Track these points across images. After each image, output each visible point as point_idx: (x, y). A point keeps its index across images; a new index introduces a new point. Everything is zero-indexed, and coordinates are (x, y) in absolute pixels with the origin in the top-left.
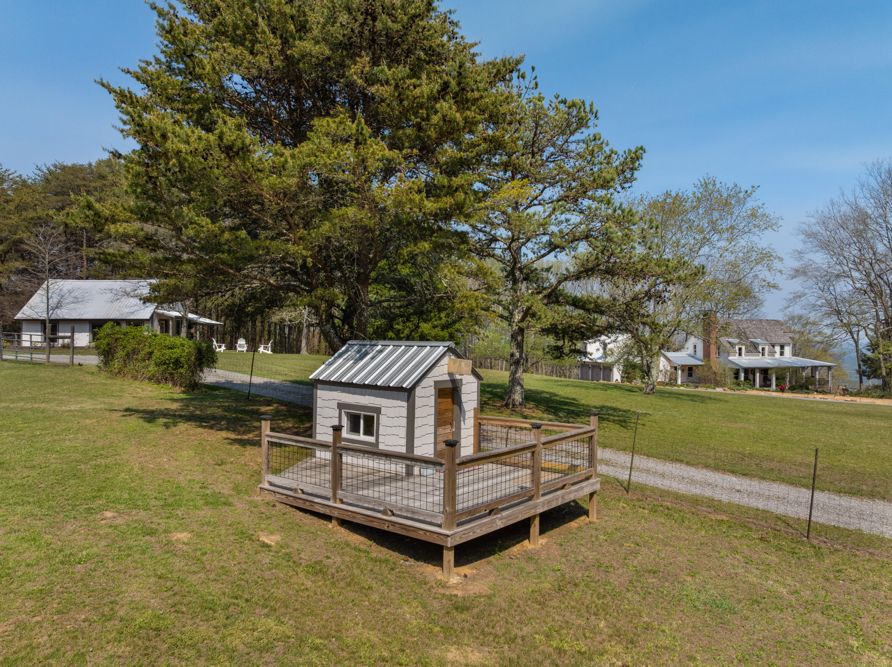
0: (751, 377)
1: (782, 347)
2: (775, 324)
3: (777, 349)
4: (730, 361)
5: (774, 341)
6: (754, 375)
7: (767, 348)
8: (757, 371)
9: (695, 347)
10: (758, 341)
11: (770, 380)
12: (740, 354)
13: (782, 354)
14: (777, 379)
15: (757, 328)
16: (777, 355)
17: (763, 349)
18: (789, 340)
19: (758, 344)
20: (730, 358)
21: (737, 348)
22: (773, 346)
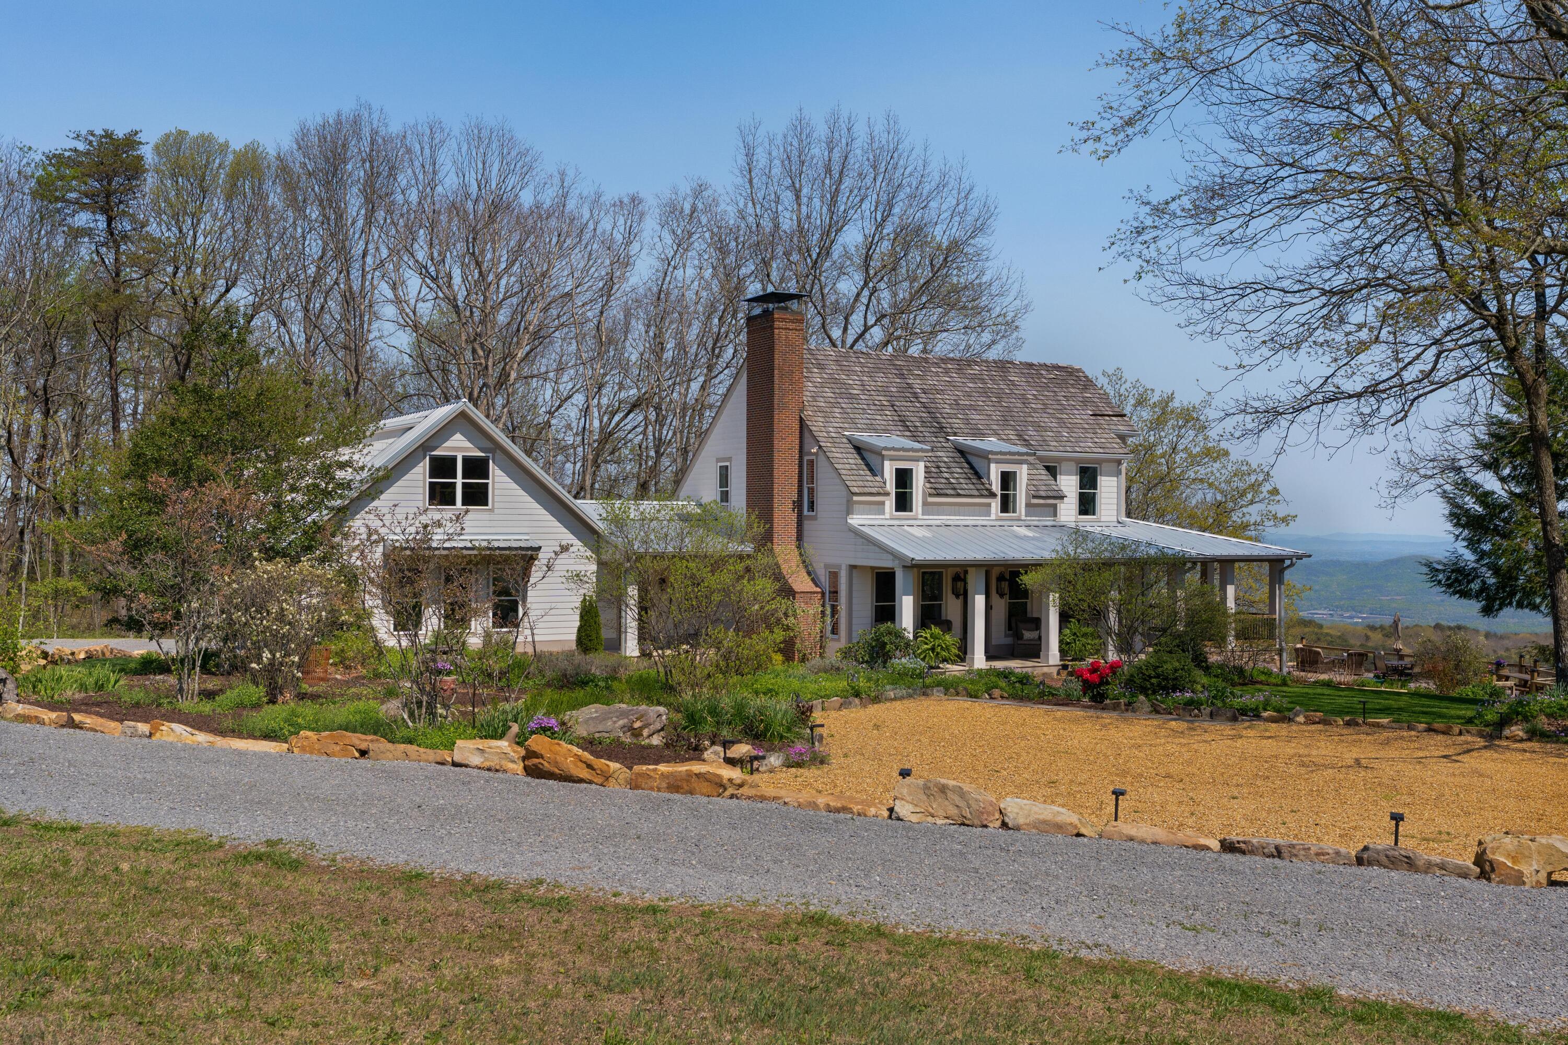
0: (951, 608)
1: (1088, 477)
2: (1063, 383)
3: (1069, 484)
4: (856, 533)
5: (1053, 452)
6: (964, 596)
7: (1023, 473)
8: (976, 581)
9: (724, 476)
10: (991, 443)
11: (1037, 623)
12: (903, 503)
13: (1087, 505)
14: (1064, 618)
15: (985, 393)
16: (1068, 511)
17: (1007, 479)
18: (1117, 448)
19: (985, 456)
20: (855, 520)
21: (889, 470)
22: (1052, 471)
